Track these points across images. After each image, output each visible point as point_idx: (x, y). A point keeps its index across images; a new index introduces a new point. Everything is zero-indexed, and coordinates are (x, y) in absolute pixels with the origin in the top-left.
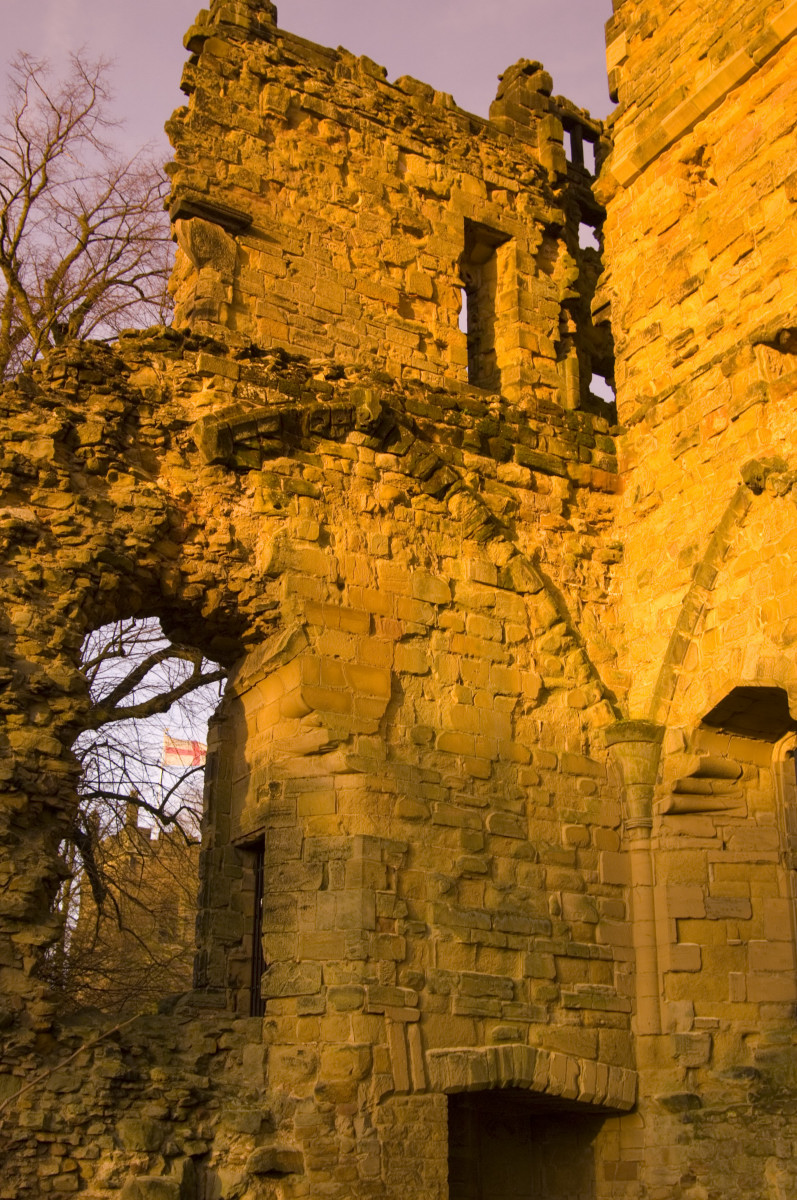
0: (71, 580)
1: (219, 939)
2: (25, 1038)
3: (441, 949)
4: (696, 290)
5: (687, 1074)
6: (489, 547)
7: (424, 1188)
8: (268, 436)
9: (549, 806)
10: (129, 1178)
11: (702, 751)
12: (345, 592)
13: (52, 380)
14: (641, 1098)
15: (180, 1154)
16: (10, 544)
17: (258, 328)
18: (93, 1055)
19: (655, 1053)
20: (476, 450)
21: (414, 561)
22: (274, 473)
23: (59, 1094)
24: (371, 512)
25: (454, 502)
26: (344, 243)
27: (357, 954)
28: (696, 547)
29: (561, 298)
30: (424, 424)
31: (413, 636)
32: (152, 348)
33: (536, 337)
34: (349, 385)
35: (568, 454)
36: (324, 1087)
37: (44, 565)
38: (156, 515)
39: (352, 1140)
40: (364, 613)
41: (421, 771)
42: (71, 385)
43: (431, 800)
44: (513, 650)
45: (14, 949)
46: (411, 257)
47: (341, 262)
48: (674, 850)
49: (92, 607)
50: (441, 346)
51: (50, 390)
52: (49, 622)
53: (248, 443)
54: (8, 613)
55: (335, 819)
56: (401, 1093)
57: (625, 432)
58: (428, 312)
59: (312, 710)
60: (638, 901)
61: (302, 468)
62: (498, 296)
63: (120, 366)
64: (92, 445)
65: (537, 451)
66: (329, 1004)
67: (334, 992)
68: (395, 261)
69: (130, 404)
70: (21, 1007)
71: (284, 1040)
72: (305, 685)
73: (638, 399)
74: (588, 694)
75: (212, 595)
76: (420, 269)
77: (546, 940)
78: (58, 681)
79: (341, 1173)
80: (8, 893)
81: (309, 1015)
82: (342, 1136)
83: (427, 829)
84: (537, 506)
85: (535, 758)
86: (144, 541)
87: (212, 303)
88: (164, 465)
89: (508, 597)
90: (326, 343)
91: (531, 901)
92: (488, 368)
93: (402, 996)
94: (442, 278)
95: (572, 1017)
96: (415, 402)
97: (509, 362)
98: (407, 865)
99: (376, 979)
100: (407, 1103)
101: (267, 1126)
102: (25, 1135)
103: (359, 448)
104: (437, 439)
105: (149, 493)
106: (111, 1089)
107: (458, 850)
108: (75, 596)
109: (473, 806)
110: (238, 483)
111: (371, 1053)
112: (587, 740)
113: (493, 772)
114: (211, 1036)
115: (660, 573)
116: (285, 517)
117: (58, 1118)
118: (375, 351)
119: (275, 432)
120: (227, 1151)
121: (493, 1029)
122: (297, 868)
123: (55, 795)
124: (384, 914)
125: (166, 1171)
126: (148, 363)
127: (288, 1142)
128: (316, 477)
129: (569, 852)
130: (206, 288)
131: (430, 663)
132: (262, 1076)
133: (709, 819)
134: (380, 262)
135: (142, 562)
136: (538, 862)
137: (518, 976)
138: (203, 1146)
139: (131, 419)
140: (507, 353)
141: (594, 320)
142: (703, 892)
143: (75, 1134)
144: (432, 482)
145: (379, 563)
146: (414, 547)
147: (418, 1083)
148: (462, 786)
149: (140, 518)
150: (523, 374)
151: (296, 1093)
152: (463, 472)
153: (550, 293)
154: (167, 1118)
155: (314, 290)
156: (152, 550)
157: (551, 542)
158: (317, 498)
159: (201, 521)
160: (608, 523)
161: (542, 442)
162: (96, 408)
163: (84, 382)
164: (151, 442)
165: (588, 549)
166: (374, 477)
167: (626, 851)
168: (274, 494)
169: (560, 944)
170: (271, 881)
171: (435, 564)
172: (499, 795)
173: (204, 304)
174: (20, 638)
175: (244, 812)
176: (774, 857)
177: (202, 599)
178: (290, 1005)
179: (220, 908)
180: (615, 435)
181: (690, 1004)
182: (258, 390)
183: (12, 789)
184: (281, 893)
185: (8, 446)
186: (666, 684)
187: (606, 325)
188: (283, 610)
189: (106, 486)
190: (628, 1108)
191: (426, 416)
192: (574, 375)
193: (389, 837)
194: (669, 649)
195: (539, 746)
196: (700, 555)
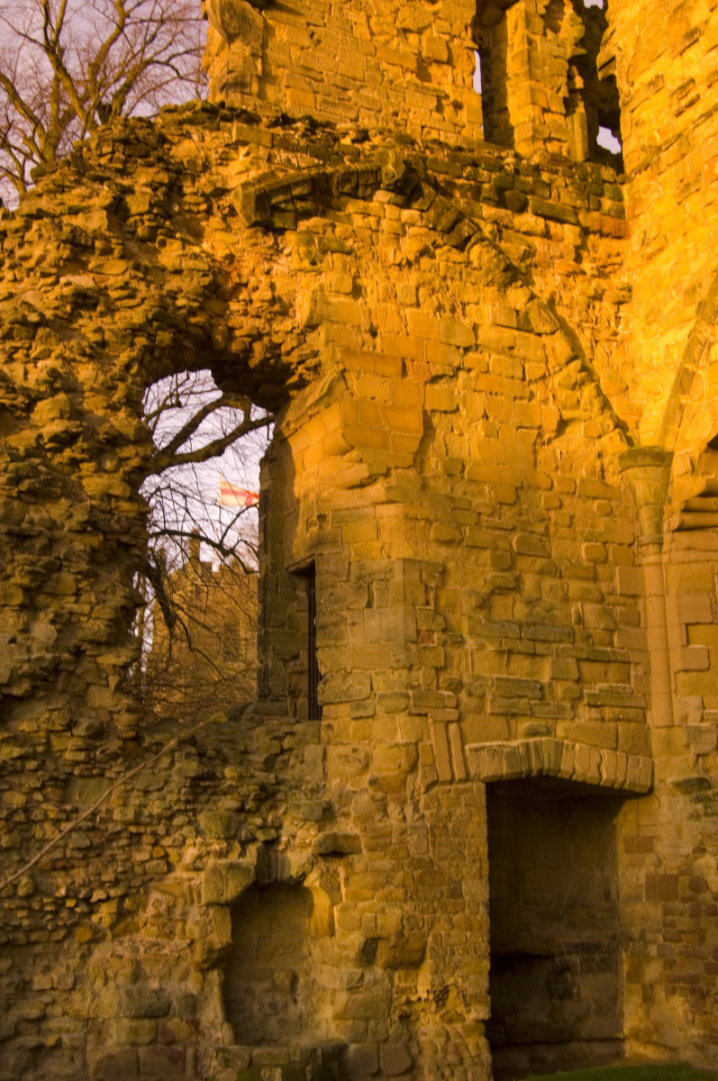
0: (130, 339)
1: (278, 654)
2: (114, 745)
3: (476, 656)
4: (697, 40)
5: (697, 760)
6: (508, 293)
7: (467, 862)
8: (302, 198)
9: (569, 526)
10: (211, 862)
11: (708, 473)
12: (378, 339)
13: (101, 155)
14: (656, 782)
15: (254, 840)
16: (73, 309)
17: (288, 98)
18: (173, 758)
19: (668, 742)
20: (493, 203)
21: (440, 308)
22: (309, 232)
23: (146, 792)
24: (399, 265)
25: (475, 252)
26: (363, 13)
27: (401, 663)
28: (700, 285)
29: (569, 55)
30: (445, 181)
31: (441, 377)
32: (191, 122)
33: (546, 94)
34: (374, 147)
35: (579, 203)
36: (376, 780)
37: (105, 327)
38: (203, 276)
39: (403, 824)
40: (396, 358)
41: (452, 499)
42: (118, 160)
43: (462, 525)
44: (533, 387)
45: (99, 670)
46: (426, 22)
47: (361, 31)
48: (683, 563)
49: (150, 362)
50: (458, 106)
51: (100, 165)
52: (112, 378)
53: (283, 206)
54: (75, 372)
55: (378, 544)
56: (444, 783)
57: (632, 180)
58: (445, 75)
59: (353, 448)
60: (651, 610)
61: (334, 227)
62: (509, 56)
63: (163, 140)
64: (141, 214)
65: (550, 201)
66: (378, 707)
67: (382, 697)
68: (412, 28)
69: (174, 175)
70: (108, 719)
71: (340, 740)
72: (345, 425)
73: (643, 148)
74: (602, 424)
75: (257, 347)
76: (435, 34)
77: (570, 646)
78: (124, 431)
79: (394, 852)
80: (91, 621)
81: (361, 718)
82: (394, 820)
83: (459, 551)
84: (552, 253)
85: (556, 484)
86: (194, 300)
87: (243, 76)
88: (208, 230)
89: (527, 339)
90: (351, 108)
91: (555, 612)
92: (502, 125)
93: (442, 698)
94: (456, 41)
95: (594, 713)
96: (435, 161)
97: (521, 119)
98: (443, 583)
99: (419, 685)
100: (450, 791)
101: (327, 814)
102: (119, 828)
103: (386, 206)
104: (457, 194)
105: (196, 256)
106: (191, 786)
107: (488, 568)
108: (134, 354)
109: (501, 529)
110: (276, 243)
111: (417, 749)
112: (602, 466)
113: (518, 497)
114: (276, 738)
115: (666, 310)
116: (320, 273)
117: (146, 813)
118: (396, 114)
119: (309, 195)
120: (294, 837)
121: (524, 725)
122: (344, 589)
123: (127, 532)
124: (424, 627)
125: (242, 854)
126: (188, 136)
127: (347, 827)
128: (347, 235)
129: (588, 568)
130: (237, 62)
131: (458, 401)
132: (321, 771)
134: (398, 30)
135: (193, 320)
136: (561, 577)
137: (545, 678)
138: (273, 833)
139: (175, 189)
140: (519, 111)
141: (600, 75)
142: (711, 600)
143: (162, 826)
144: (454, 234)
145: (408, 311)
146: (440, 295)
147: (459, 774)
148: (490, 511)
149: (189, 279)
150: (535, 130)
151: (352, 785)
152: (482, 224)
153: (557, 51)
154: (241, 810)
155: (337, 59)
156: (201, 308)
157: (565, 286)
158: (349, 253)
159: (244, 280)
160: (617, 267)
161: (554, 193)
162: (143, 180)
163: (130, 156)
164: (195, 209)
165: (600, 292)
166: (400, 232)
167: (640, 566)
168: (309, 252)
169: (581, 650)
170: (322, 601)
171: (459, 310)
172: (524, 518)
173: (236, 78)
174: (87, 394)
175: (296, 541)
177: (248, 351)
178: (344, 709)
179: (279, 627)
180: (622, 184)
181: (699, 699)
182: (290, 155)
183: (89, 529)
184: (331, 613)
185: (66, 219)
186: (674, 413)
187: (611, 79)
188: (323, 358)
189: (156, 251)
190: (645, 791)
191: (446, 173)
192: (583, 128)
193: (426, 559)
194: (676, 380)
195: (559, 473)
196: (703, 293)
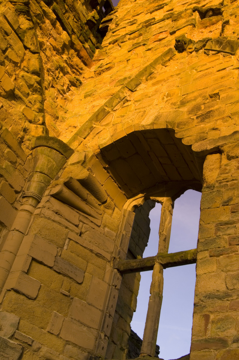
11: (92, 171)
29: (88, 19)
35: (76, 31)
48: (49, 219)
57: (103, 48)
65: (63, 15)
74: (36, 116)
112: (23, 137)
133: (78, 215)
141: (101, 26)
142: (58, 252)
157: (50, 49)
161: (67, 15)
165: (66, 71)
167: (16, 209)
176: (108, 256)
180: (98, 48)
186: (85, 130)
187: (106, 27)
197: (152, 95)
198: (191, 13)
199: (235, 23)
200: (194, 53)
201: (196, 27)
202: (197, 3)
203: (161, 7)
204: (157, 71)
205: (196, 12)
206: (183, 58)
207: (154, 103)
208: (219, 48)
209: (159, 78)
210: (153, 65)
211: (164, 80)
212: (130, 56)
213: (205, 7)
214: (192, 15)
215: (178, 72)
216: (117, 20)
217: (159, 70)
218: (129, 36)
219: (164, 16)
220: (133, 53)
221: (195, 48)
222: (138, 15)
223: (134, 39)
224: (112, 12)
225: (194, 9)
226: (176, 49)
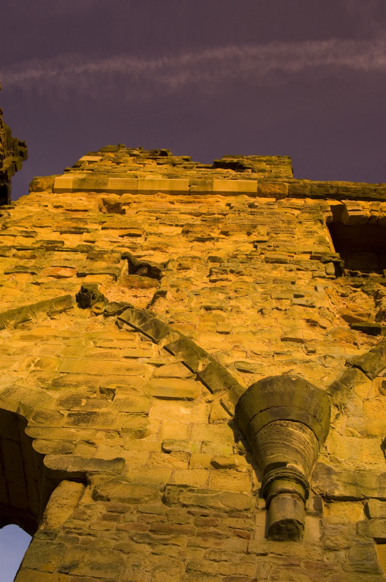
197: (14, 354)
198: (118, 259)
199: (173, 299)
200: (101, 317)
201: (118, 281)
202: (131, 248)
203: (78, 231)
204: (35, 320)
205: (126, 260)
206: (82, 317)
207: (12, 367)
208: (139, 325)
209: (34, 332)
210: (34, 309)
211: (42, 339)
212: (5, 281)
213: (141, 259)
214: (119, 262)
215: (66, 335)
216: (8, 220)
217: (40, 320)
218: (15, 251)
219: (79, 246)
220: (11, 279)
221: (105, 311)
222: (42, 227)
223: (21, 258)
224: (6, 206)
225: (124, 255)
226: (77, 301)
